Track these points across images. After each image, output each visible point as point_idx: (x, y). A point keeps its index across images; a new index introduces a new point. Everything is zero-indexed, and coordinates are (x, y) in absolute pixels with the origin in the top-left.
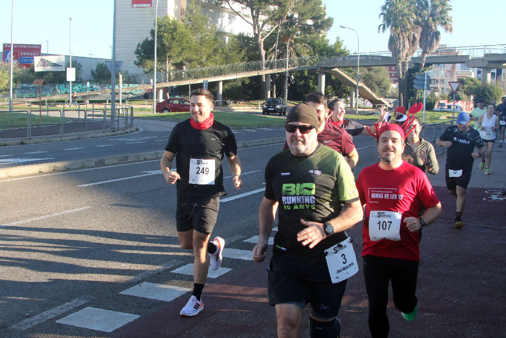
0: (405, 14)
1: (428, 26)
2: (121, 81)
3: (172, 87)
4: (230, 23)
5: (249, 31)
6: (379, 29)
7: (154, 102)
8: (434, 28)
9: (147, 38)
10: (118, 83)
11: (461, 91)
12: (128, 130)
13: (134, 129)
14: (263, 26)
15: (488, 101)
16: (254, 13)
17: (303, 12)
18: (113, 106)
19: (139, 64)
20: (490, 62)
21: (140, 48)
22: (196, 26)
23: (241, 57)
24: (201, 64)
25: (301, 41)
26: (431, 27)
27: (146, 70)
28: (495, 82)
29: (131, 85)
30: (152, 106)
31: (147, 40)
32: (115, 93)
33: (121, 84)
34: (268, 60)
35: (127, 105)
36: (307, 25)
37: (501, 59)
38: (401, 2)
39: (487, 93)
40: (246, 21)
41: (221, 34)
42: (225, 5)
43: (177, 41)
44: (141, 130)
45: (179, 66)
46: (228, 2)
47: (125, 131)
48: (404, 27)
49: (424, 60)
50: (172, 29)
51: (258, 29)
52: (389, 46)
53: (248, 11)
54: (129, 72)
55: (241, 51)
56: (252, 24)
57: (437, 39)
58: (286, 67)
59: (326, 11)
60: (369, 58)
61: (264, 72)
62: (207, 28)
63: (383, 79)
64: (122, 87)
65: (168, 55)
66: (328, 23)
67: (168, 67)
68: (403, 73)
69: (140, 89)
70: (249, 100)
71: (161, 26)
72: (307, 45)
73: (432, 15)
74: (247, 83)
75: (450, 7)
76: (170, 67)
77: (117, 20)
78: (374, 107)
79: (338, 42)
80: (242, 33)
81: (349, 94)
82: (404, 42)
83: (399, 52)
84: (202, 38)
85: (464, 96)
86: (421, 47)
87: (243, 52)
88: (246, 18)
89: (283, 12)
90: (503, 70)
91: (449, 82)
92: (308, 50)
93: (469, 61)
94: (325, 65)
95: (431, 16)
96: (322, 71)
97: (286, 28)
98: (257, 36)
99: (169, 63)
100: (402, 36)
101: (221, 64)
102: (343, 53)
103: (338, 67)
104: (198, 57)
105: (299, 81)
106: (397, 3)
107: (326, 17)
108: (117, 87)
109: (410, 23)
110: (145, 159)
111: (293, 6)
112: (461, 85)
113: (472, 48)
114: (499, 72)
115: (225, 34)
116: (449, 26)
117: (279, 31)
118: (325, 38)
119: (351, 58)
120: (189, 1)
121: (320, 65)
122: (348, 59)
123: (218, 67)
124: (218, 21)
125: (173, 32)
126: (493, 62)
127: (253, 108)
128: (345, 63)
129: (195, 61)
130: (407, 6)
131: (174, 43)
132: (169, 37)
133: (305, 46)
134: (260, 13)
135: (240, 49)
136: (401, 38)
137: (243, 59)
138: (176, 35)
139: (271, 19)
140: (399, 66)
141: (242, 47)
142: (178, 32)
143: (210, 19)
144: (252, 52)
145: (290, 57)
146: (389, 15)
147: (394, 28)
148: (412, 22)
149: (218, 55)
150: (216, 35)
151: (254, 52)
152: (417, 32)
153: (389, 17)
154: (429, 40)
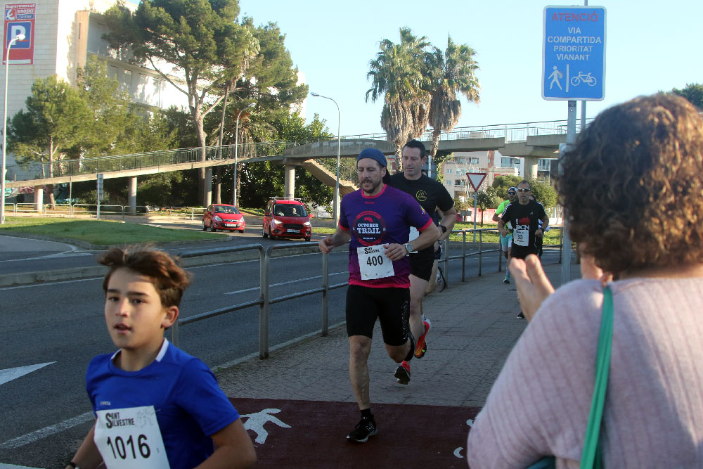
0: (407, 74)
1: (442, 93)
3: (61, 185)
4: (157, 90)
5: (183, 104)
6: (367, 97)
8: (450, 95)
9: (22, 111)
14: (203, 95)
16: (190, 77)
17: (262, 75)
19: (7, 150)
20: (536, 147)
21: (10, 126)
22: (98, 94)
23: (169, 143)
25: (262, 120)
26: (447, 96)
27: (20, 158)
31: (20, 113)
34: (210, 147)
36: (270, 95)
37: (552, 143)
38: (401, 55)
40: (177, 88)
42: (148, 64)
43: (66, 115)
45: (73, 153)
46: (150, 59)
48: (405, 93)
49: (437, 144)
50: (59, 97)
51: (196, 99)
52: (382, 118)
53: (181, 73)
55: (169, 132)
56: (186, 93)
57: (456, 112)
58: (234, 157)
59: (298, 74)
60: (358, 143)
61: (203, 165)
65: (53, 135)
66: (301, 93)
67: (52, 154)
70: (182, 206)
71: (42, 92)
72: (268, 125)
73: (448, 76)
74: (180, 181)
75: (476, 64)
76: (57, 155)
79: (316, 122)
80: (174, 107)
82: (404, 116)
83: (397, 131)
84: (107, 112)
86: (431, 124)
87: (172, 135)
88: (179, 85)
89: (232, 75)
91: (467, 174)
92: (271, 133)
93: (504, 146)
94: (294, 154)
95: (446, 77)
96: (291, 164)
97: (237, 99)
98: (194, 110)
99: (54, 148)
100: (403, 107)
101: (137, 151)
102: (323, 138)
103: (314, 158)
104: (101, 141)
105: (257, 179)
106: (394, 58)
107: (298, 84)
109: (414, 87)
111: (247, 66)
113: (509, 127)
115: (147, 107)
116: (473, 93)
117: (227, 103)
118: (299, 116)
119: (331, 144)
120: (89, 56)
121: (287, 154)
122: (326, 146)
123: (129, 155)
124: (138, 89)
125: (60, 101)
126: (541, 147)
127: (184, 219)
128: (322, 151)
129: (95, 146)
130: (410, 62)
131: (60, 118)
132: (53, 109)
133: (266, 127)
134: (198, 77)
135: (168, 129)
136: (401, 109)
137: (171, 145)
138: (65, 106)
139: (215, 85)
140: (398, 153)
141: (171, 127)
142: (68, 101)
143: (125, 84)
144: (187, 136)
145: (244, 143)
146: (382, 75)
147: (389, 95)
148: (417, 85)
149: (134, 139)
150: (132, 109)
151: (190, 135)
152: (425, 101)
153: (382, 78)
154: (444, 113)
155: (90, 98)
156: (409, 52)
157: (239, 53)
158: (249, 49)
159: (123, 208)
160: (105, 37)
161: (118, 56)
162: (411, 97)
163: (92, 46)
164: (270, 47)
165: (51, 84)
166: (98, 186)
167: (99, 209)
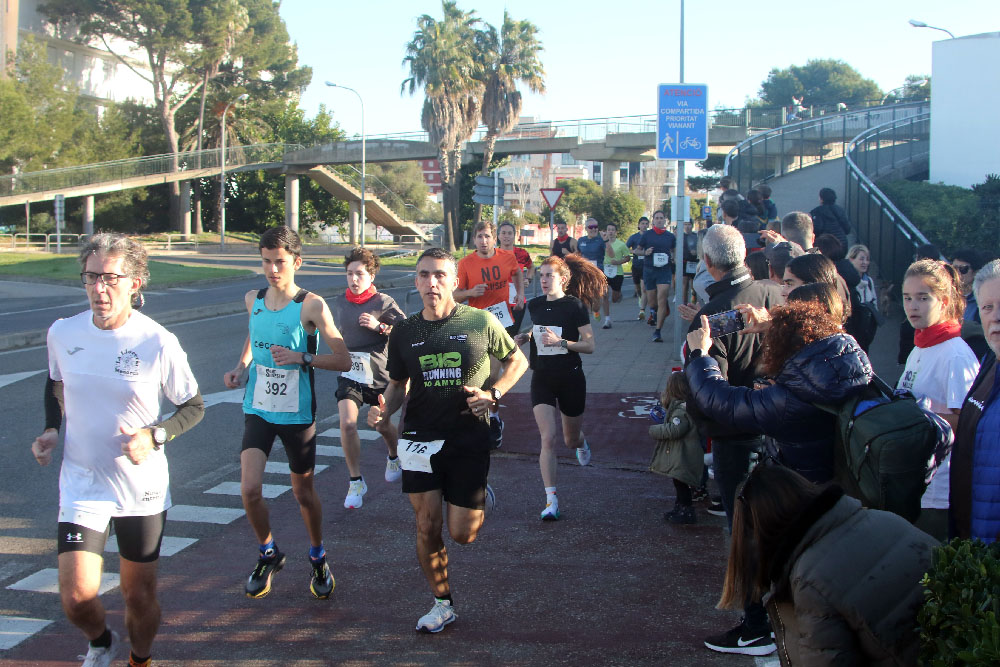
0: (453, 59)
1: (498, 82)
4: (106, 78)
5: (146, 97)
6: (403, 89)
8: (508, 85)
11: (565, 206)
14: (173, 83)
16: (155, 60)
17: (252, 55)
20: (618, 149)
22: (37, 86)
23: (129, 148)
24: (49, 161)
25: (250, 114)
26: (503, 85)
28: (628, 188)
34: (184, 151)
36: (261, 81)
37: (638, 143)
38: (445, 36)
39: (614, 210)
40: (138, 74)
41: (88, 101)
42: (95, 42)
45: (5, 166)
46: (102, 37)
48: (451, 83)
49: (492, 147)
51: (164, 91)
52: (423, 121)
53: (142, 54)
55: (129, 134)
56: (151, 81)
57: (516, 106)
58: (220, 165)
59: (297, 53)
60: (384, 144)
61: (178, 176)
62: (60, 89)
63: (412, 186)
66: (301, 78)
68: (451, 173)
70: (148, 232)
72: (261, 121)
73: (504, 60)
74: (144, 198)
75: (540, 45)
78: (396, 240)
79: (322, 115)
80: (130, 100)
81: (347, 216)
82: (452, 112)
83: (443, 132)
84: (50, 110)
85: (569, 215)
86: (485, 122)
87: (134, 137)
88: (139, 70)
89: (212, 56)
90: (641, 164)
91: (542, 190)
92: (264, 131)
93: (578, 148)
94: (298, 159)
95: (502, 62)
96: (293, 172)
97: (219, 87)
98: (161, 104)
100: (448, 101)
101: (90, 161)
102: (331, 137)
103: (324, 165)
104: (43, 149)
105: (247, 193)
106: (436, 37)
109: (462, 75)
111: (232, 44)
112: (564, 195)
113: (583, 122)
114: (635, 168)
115: (97, 100)
116: (537, 82)
117: (206, 93)
118: (297, 108)
119: (348, 146)
120: (22, 35)
121: (288, 160)
122: (342, 148)
123: (84, 167)
124: (81, 75)
126: (624, 148)
127: (157, 249)
128: (336, 156)
129: (37, 156)
130: (457, 43)
133: (257, 124)
134: (167, 58)
135: (128, 130)
136: (447, 104)
137: (134, 151)
139: (189, 70)
140: (444, 159)
141: (131, 128)
142: (2, 97)
143: (66, 70)
144: (150, 138)
145: (228, 145)
146: (422, 62)
147: (431, 86)
148: (467, 74)
149: (84, 144)
150: (79, 104)
151: (156, 136)
152: (476, 93)
153: (422, 65)
154: (501, 108)
155: (28, 92)
156: (456, 31)
157: (221, 28)
158: (235, 22)
160: (41, 9)
161: (56, 33)
163: (25, 21)
164: (261, 18)
166: (58, 211)
167: (59, 239)
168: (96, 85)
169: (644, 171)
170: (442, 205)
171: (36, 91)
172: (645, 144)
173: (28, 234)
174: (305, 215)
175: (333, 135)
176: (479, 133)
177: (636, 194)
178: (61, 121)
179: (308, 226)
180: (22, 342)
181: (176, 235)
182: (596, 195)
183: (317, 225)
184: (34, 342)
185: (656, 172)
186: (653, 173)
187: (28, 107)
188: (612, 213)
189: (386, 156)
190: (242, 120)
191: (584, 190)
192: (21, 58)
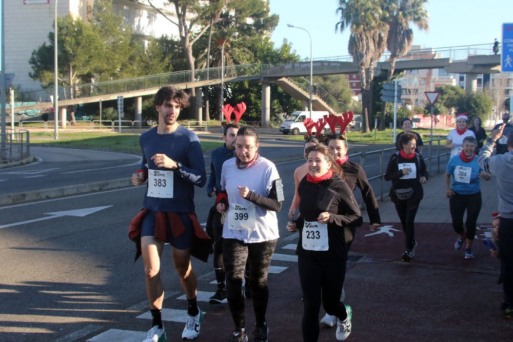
0: (368, 9)
1: (398, 23)
2: (12, 98)
3: (78, 105)
4: (150, 22)
5: (174, 34)
6: (337, 28)
7: (54, 124)
8: (404, 25)
9: (45, 44)
10: (8, 101)
11: (441, 103)
12: (24, 161)
13: (31, 159)
14: (190, 28)
15: (474, 114)
16: (180, 11)
17: (241, 8)
18: (3, 130)
19: (35, 76)
20: (476, 66)
21: (35, 56)
22: (106, 28)
23: (164, 66)
24: (114, 75)
25: (240, 45)
26: (401, 25)
27: (45, 84)
28: (482, 91)
29: (25, 104)
30: (53, 130)
31: (44, 47)
32: (6, 114)
33: (13, 103)
34: (198, 70)
35: (21, 129)
36: (246, 24)
37: (489, 62)
39: (473, 105)
40: (170, 20)
41: (138, 37)
43: (83, 47)
44: (41, 160)
45: (86, 78)
47: (19, 162)
48: (367, 24)
49: (394, 65)
50: (76, 32)
51: (185, 30)
53: (172, 8)
54: (22, 87)
55: (164, 58)
56: (177, 24)
57: (409, 39)
58: (221, 78)
59: (269, 6)
60: (324, 64)
61: (195, 84)
62: (121, 30)
63: (342, 90)
64: (13, 106)
65: (72, 64)
66: (272, 22)
67: (72, 79)
68: (367, 82)
69: (36, 108)
71: (62, 28)
72: (246, 50)
73: (402, 9)
76: (75, 80)
77: (5, 21)
79: (285, 45)
80: (165, 36)
82: (367, 44)
83: (362, 56)
84: (114, 43)
85: (443, 109)
86: (389, 49)
87: (167, 60)
88: (170, 17)
89: (216, 8)
90: (491, 75)
91: (426, 93)
92: (248, 56)
93: (449, 65)
94: (270, 74)
95: (400, 10)
96: (267, 82)
97: (220, 28)
98: (183, 39)
99: (73, 74)
100: (366, 36)
101: (139, 75)
102: (291, 59)
103: (286, 77)
104: (110, 67)
107: (270, 14)
108: (7, 106)
109: (375, 19)
110: (48, 198)
111: (228, 1)
112: (440, 96)
113: (452, 48)
114: (487, 78)
115: (143, 37)
116: (423, 23)
117: (212, 32)
118: (269, 41)
119: (301, 65)
121: (263, 74)
122: (297, 67)
123: (136, 79)
124: (134, 21)
125: (78, 35)
126: (480, 65)
128: (294, 72)
129: (106, 72)
131: (79, 49)
132: (73, 42)
133: (244, 51)
134: (187, 10)
135: (163, 56)
136: (364, 38)
137: (167, 69)
138: (82, 40)
139: (201, 17)
140: (363, 73)
141: (165, 54)
142: (85, 35)
143: (124, 18)
144: (177, 60)
145: (226, 65)
146: (348, 11)
147: (355, 26)
148: (378, 18)
149: (136, 64)
150: (132, 39)
151: (180, 59)
152: (384, 31)
153: (349, 13)
154: (399, 40)
155: (101, 31)
159: (133, 123)
162: (373, 28)
165: (70, 21)
166: (119, 106)
167: (120, 124)
168: (143, 27)
169: (493, 80)
170: (361, 103)
171: (106, 31)
172: (494, 62)
173: (101, 121)
174: (274, 109)
175: (292, 58)
176: (385, 56)
177: (487, 95)
178: (122, 50)
179: (276, 116)
180: (97, 188)
181: (193, 122)
182: (460, 96)
183: (281, 115)
184: (105, 188)
185: (501, 80)
186: (499, 81)
187: (101, 41)
188: (472, 107)
189: (325, 71)
190: (234, 49)
191: (453, 92)
192: (96, 10)
